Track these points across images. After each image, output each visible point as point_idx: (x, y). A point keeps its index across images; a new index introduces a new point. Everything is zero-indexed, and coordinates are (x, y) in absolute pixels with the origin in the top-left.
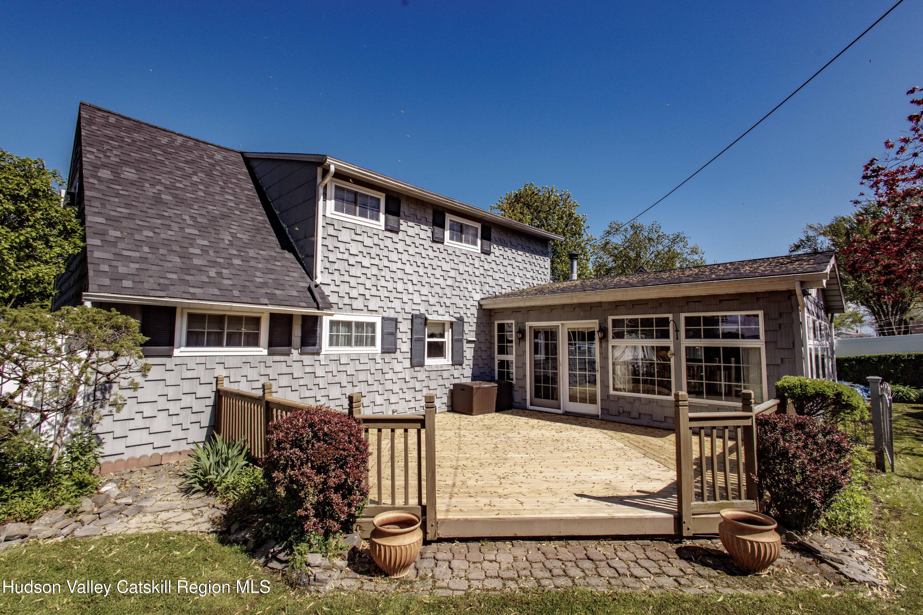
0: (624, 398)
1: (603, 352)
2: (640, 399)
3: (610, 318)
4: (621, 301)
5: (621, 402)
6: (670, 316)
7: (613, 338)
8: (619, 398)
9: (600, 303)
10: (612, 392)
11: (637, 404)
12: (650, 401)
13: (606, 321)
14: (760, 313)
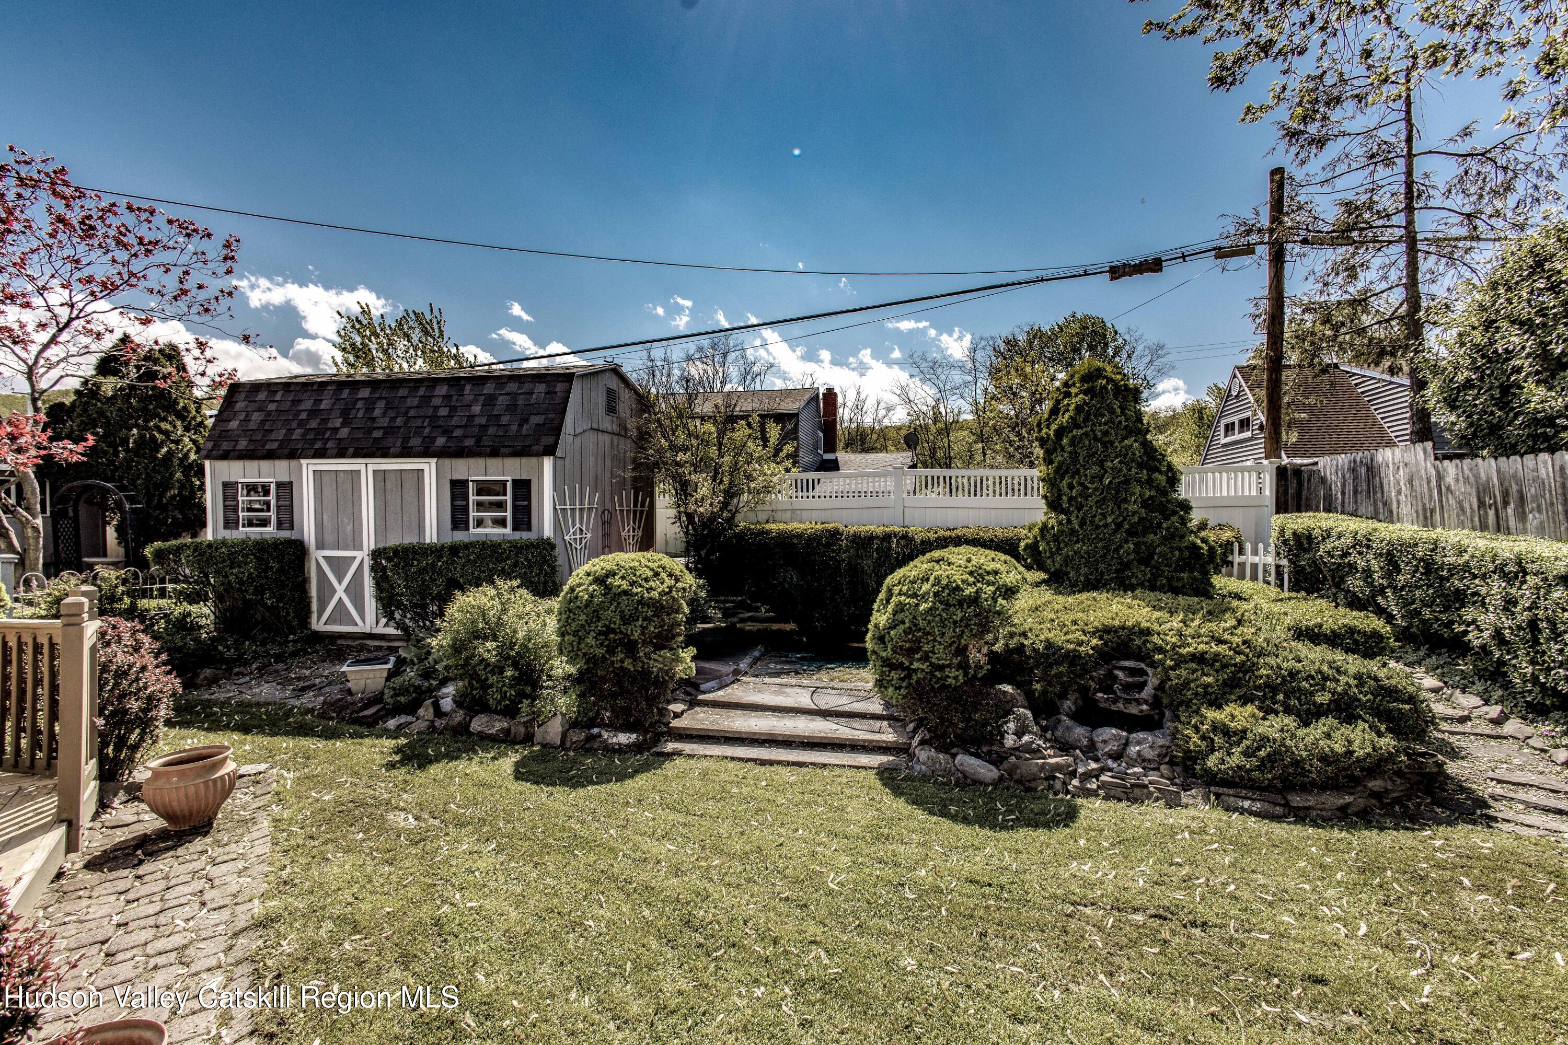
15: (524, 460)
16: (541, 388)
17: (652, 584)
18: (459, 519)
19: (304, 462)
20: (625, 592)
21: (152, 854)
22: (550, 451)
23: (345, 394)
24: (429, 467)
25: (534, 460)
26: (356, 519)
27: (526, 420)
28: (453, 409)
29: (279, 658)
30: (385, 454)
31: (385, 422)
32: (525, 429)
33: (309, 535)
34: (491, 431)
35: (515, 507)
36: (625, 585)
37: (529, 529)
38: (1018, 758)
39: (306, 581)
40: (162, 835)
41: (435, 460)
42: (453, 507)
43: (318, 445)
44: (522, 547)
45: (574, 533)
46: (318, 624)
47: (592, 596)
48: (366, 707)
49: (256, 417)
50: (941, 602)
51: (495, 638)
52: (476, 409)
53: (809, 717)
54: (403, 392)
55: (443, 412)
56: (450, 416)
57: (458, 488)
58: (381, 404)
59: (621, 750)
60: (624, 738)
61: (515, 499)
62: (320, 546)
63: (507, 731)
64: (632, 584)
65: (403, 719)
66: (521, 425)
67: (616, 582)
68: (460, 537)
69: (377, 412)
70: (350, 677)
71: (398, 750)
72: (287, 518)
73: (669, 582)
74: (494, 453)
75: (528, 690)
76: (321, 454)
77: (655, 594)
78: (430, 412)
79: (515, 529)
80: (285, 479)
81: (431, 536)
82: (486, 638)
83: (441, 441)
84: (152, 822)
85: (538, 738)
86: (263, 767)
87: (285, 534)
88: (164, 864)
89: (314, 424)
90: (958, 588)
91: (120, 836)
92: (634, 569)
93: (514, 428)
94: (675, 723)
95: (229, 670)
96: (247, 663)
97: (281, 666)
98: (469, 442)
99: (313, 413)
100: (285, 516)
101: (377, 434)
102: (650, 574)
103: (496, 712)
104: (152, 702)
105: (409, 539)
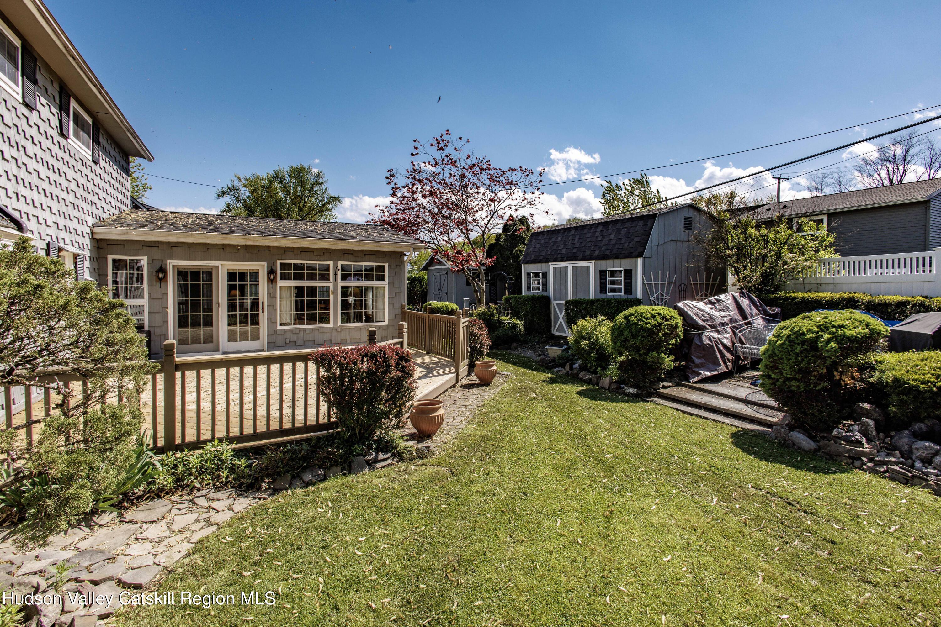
0: (291, 331)
1: (271, 292)
2: (304, 330)
3: (279, 262)
4: (289, 248)
5: (288, 335)
6: (331, 263)
7: (281, 279)
8: (286, 331)
9: (269, 247)
10: (279, 327)
11: (302, 334)
12: (313, 329)
13: (274, 263)
14: (386, 265)
15: (629, 260)
16: (641, 223)
17: (650, 321)
18: (602, 288)
19: (550, 264)
20: (635, 324)
21: (474, 388)
22: (640, 255)
23: (566, 234)
24: (591, 264)
25: (633, 260)
26: (567, 288)
27: (632, 240)
28: (603, 237)
29: (538, 343)
30: (576, 260)
31: (577, 245)
32: (631, 245)
33: (551, 294)
34: (617, 246)
35: (625, 282)
36: (635, 320)
37: (631, 294)
38: (835, 442)
39: (550, 313)
40: (478, 384)
41: (593, 261)
42: (601, 282)
43: (555, 257)
44: (621, 302)
45: (657, 296)
46: (554, 332)
47: (621, 324)
48: (550, 362)
49: (538, 246)
50: (789, 341)
51: (589, 340)
52: (612, 236)
53: (737, 402)
54: (586, 231)
55: (599, 239)
56: (602, 240)
57: (602, 274)
58: (577, 237)
59: (629, 395)
60: (632, 391)
61: (625, 279)
62: (555, 299)
63: (590, 380)
64: (639, 320)
65: (559, 369)
66: (630, 243)
67: (632, 318)
68: (603, 296)
69: (576, 241)
70: (549, 351)
71: (551, 378)
72: (545, 288)
73: (660, 320)
74: (617, 257)
75: (603, 364)
76: (555, 260)
77: (649, 326)
78: (594, 239)
79: (625, 293)
80: (544, 271)
81: (592, 296)
82: (585, 339)
83: (597, 252)
84: (478, 381)
85: (601, 385)
86: (509, 373)
87: (544, 294)
88: (475, 391)
89: (554, 248)
90: (803, 334)
91: (470, 382)
92: (642, 313)
93: (627, 244)
94: (661, 390)
95: (521, 345)
96: (527, 344)
97: (538, 346)
98: (608, 252)
99: (555, 243)
100: (544, 286)
101: (575, 250)
102: (649, 316)
103: (589, 371)
104: (482, 346)
105: (585, 297)
